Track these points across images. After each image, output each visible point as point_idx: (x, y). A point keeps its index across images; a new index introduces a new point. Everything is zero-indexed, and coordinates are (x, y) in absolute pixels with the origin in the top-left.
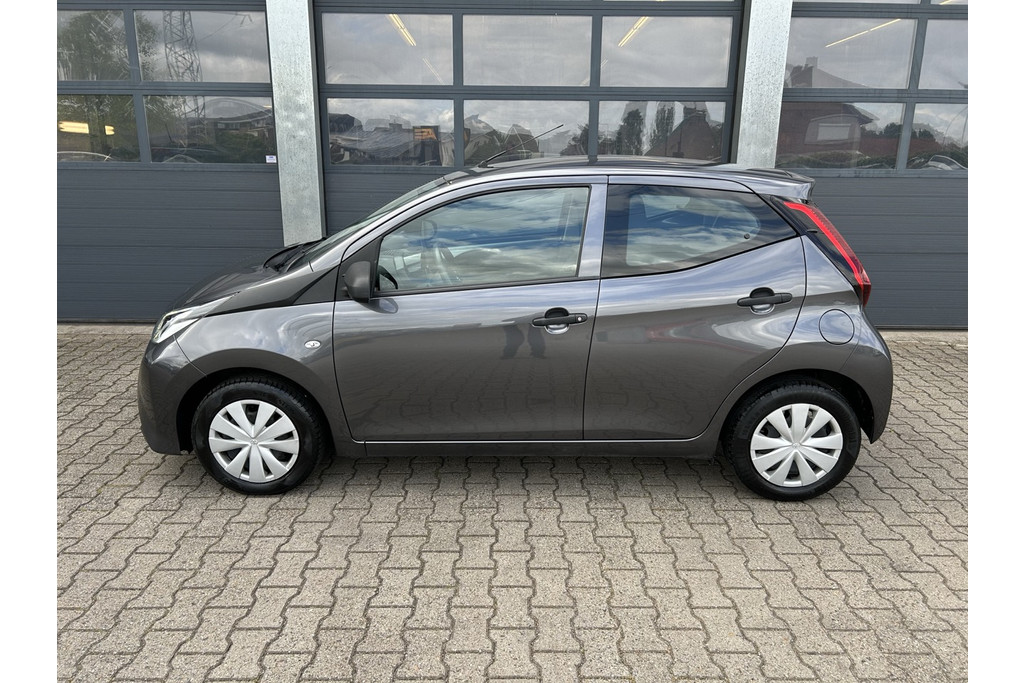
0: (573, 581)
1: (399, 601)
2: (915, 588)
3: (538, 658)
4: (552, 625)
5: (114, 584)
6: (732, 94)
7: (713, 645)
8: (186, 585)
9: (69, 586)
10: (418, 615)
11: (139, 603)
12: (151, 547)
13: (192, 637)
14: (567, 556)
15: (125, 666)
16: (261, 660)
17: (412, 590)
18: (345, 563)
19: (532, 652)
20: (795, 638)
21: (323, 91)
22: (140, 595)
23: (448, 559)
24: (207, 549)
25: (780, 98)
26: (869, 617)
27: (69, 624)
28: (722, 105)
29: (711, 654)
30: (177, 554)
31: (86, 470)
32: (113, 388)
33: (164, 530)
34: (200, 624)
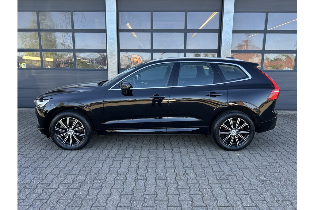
0: (181, 154)
1: (146, 157)
2: (254, 156)
3: (175, 165)
4: (177, 160)
5: (86, 154)
6: (219, 51)
7: (210, 163)
10: (150, 158)
11: (92, 157)
14: (181, 151)
15: (93, 166)
16: (120, 165)
17: (148, 155)
18: (133, 151)
19: (173, 164)
20: (227, 163)
21: (119, 51)
23: (155, 151)
25: (230, 52)
26: (243, 160)
28: (217, 53)
29: (209, 165)
34: (106, 160)
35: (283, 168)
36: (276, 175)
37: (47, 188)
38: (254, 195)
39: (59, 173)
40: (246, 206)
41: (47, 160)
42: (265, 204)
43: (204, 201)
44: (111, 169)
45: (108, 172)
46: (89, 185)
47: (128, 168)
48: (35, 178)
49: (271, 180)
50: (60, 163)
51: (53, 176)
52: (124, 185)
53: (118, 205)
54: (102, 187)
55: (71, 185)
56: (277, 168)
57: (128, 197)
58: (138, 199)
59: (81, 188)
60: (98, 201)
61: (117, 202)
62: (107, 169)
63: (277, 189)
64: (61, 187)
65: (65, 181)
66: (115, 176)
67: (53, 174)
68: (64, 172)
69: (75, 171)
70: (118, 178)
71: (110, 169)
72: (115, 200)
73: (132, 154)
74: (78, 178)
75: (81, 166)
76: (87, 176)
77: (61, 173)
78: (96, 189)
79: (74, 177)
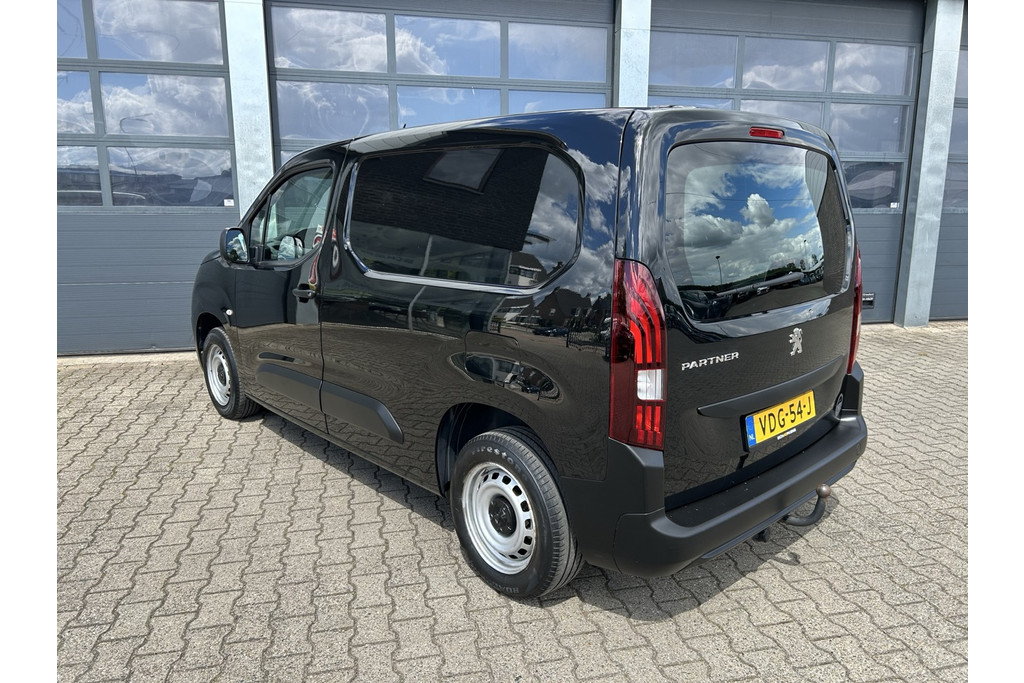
5: (236, 514)
8: (293, 508)
9: (201, 517)
11: (265, 520)
12: (245, 492)
13: (322, 531)
15: (284, 551)
16: (381, 536)
22: (263, 517)
24: (294, 489)
27: (221, 536)
30: (271, 495)
31: (147, 456)
32: (116, 403)
33: (247, 484)
34: (322, 525)
35: (870, 492)
36: (864, 513)
37: (140, 651)
38: (837, 579)
39: (162, 594)
40: (833, 615)
41: (89, 550)
42: (879, 600)
43: (710, 617)
44: (359, 554)
45: (351, 566)
46: (304, 622)
47: (415, 543)
48: (73, 624)
49: (858, 530)
50: (150, 556)
51: (147, 608)
52: (430, 604)
53: (444, 674)
54: (355, 621)
55: (233, 629)
56: (856, 493)
57: (465, 640)
58: (501, 641)
59: (277, 635)
60: (362, 669)
61: (435, 663)
62: (344, 558)
63: (886, 553)
64: (196, 641)
65: (204, 618)
66: (384, 577)
67: (141, 599)
68: (184, 586)
69: (225, 577)
70: (396, 581)
71: (353, 553)
72: (424, 657)
73: (406, 496)
74: (249, 600)
75: (237, 557)
76: (281, 590)
77: (172, 594)
78: (334, 630)
79: (230, 600)
